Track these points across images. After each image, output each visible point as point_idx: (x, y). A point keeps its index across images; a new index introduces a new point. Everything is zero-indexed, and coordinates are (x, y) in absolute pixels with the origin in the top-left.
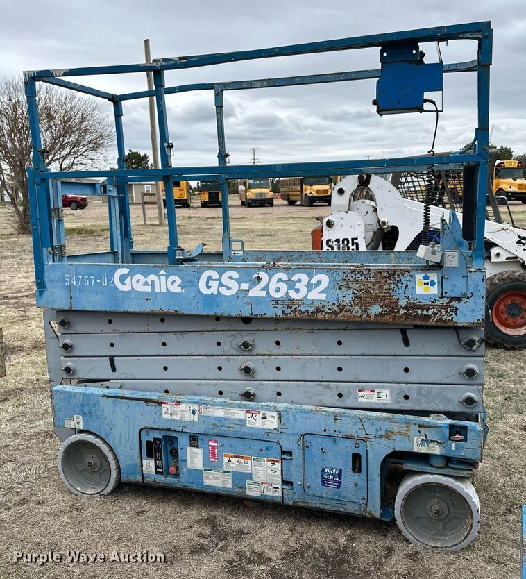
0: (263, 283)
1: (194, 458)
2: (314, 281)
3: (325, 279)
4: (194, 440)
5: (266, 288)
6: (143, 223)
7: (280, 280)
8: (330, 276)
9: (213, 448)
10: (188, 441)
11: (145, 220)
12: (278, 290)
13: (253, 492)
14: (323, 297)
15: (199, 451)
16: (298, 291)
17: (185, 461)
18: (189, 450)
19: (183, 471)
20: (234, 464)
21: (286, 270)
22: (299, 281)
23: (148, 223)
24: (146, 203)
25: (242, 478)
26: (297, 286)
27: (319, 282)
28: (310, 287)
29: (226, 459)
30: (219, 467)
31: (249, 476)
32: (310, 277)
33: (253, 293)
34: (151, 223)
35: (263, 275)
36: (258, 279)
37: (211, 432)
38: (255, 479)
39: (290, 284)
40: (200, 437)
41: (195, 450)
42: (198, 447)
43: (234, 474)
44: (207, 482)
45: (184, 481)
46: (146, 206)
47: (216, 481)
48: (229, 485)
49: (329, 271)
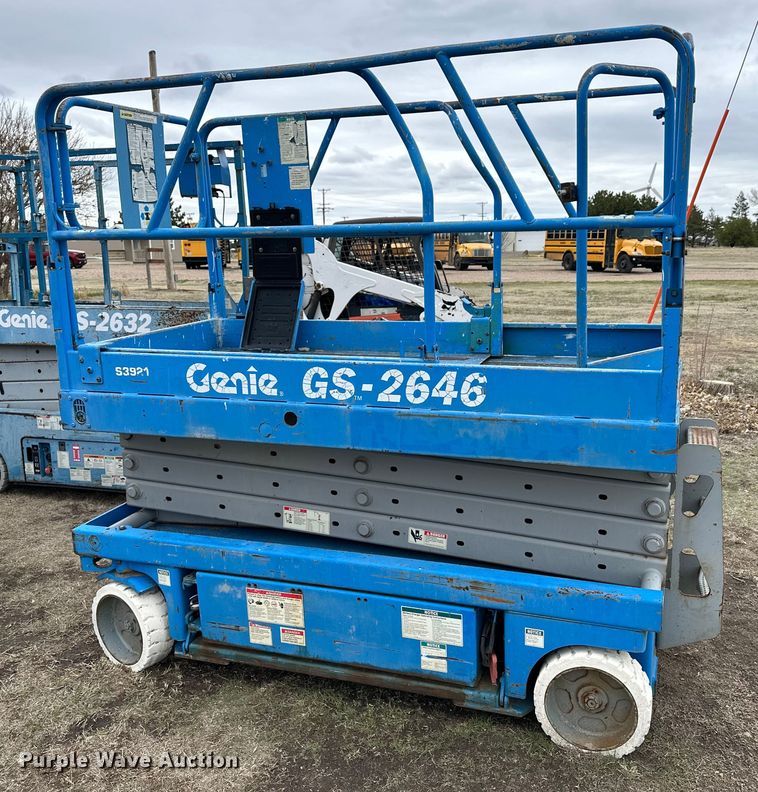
0: (106, 321)
1: (63, 459)
2: (141, 319)
3: (148, 317)
4: (62, 445)
5: (108, 325)
6: (147, 287)
7: (117, 318)
8: (152, 315)
9: (76, 450)
10: (57, 446)
11: (149, 283)
12: (116, 326)
13: (107, 483)
14: (148, 331)
15: (66, 454)
16: (130, 326)
17: (56, 462)
18: (59, 453)
19: (55, 471)
20: (92, 463)
21: (121, 310)
22: (131, 319)
23: (153, 287)
24: (150, 261)
25: (98, 473)
26: (130, 322)
27: (145, 320)
28: (139, 323)
29: (86, 459)
30: (81, 465)
31: (103, 471)
32: (139, 316)
33: (98, 328)
34: (158, 287)
35: (105, 314)
36: (102, 317)
37: (74, 438)
38: (107, 473)
39: (125, 322)
40: (67, 443)
41: (63, 453)
42: (65, 450)
43: (93, 470)
44: (72, 478)
45: (56, 478)
46: (151, 266)
47: (80, 477)
48: (89, 480)
49: (151, 312)
